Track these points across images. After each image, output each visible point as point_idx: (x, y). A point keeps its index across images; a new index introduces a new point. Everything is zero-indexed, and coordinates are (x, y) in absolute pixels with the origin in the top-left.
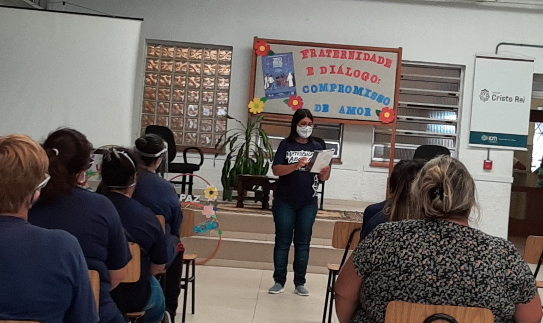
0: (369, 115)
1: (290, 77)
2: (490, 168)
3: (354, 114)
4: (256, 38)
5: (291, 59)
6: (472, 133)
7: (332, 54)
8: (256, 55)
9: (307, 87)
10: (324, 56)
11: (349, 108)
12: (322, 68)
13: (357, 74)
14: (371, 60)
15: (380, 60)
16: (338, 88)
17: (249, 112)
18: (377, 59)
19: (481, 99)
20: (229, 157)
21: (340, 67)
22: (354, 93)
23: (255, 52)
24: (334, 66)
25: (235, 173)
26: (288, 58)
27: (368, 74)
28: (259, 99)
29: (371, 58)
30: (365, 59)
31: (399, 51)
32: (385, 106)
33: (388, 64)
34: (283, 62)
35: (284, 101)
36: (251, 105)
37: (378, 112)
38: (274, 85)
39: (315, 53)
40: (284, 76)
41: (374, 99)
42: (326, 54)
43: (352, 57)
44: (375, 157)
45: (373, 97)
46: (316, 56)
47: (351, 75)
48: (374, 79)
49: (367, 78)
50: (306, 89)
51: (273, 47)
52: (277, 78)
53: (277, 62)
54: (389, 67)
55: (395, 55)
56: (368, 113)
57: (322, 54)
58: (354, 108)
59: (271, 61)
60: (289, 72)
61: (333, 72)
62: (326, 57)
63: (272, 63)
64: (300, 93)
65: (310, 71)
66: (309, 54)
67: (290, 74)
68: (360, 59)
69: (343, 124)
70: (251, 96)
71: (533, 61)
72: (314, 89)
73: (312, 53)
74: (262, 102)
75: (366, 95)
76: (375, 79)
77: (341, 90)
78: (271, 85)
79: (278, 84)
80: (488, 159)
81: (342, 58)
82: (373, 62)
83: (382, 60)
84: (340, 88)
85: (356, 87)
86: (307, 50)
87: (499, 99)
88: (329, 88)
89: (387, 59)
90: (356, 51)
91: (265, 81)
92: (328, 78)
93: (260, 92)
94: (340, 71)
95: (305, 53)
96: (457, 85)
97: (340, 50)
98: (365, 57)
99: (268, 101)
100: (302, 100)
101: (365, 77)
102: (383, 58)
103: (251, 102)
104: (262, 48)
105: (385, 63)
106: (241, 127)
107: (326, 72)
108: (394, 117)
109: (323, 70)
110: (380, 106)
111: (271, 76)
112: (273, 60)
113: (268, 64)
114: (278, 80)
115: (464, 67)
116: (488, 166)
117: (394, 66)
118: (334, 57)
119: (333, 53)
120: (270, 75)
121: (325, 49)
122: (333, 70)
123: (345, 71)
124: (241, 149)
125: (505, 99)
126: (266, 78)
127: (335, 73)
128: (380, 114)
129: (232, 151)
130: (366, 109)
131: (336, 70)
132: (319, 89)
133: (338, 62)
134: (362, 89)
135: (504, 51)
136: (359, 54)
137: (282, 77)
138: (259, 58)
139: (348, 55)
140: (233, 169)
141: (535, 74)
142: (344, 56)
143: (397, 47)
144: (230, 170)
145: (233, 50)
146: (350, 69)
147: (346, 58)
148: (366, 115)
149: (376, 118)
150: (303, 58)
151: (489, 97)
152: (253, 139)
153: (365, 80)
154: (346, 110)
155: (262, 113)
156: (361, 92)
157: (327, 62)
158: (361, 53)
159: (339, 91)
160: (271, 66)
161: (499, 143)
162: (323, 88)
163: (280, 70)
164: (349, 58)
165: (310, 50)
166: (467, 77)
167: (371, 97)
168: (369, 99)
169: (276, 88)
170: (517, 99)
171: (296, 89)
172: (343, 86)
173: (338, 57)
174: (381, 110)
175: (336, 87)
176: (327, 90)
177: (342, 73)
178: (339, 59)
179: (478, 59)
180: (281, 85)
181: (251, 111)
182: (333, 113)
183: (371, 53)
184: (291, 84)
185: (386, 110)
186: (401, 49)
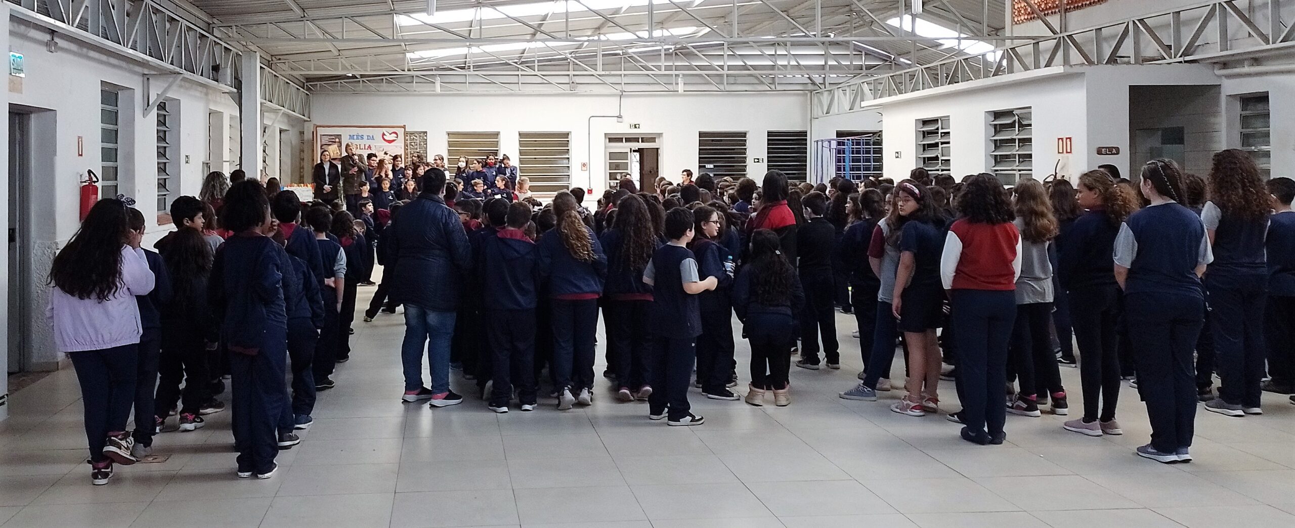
115: (570, 132)
166: (573, 139)
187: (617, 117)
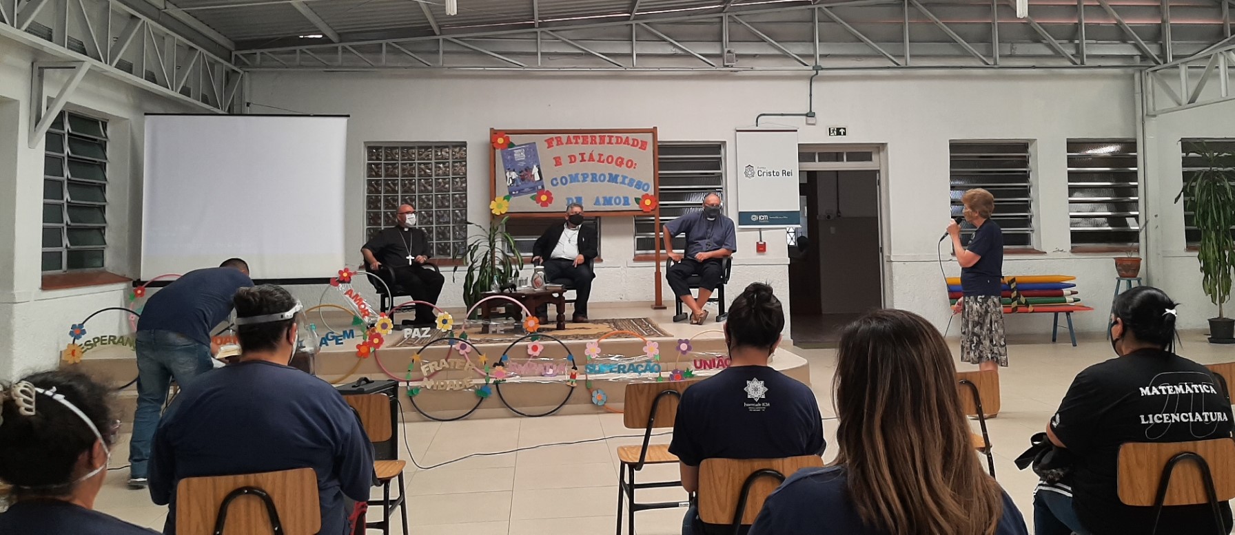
0: (628, 204)
1: (535, 170)
2: (764, 250)
3: (612, 205)
4: (492, 129)
5: (535, 150)
6: (740, 213)
7: (580, 141)
8: (494, 149)
9: (556, 179)
10: (571, 143)
11: (605, 198)
12: (570, 157)
13: (610, 160)
14: (624, 143)
15: (634, 142)
16: (590, 177)
17: (491, 213)
18: (631, 142)
19: (747, 176)
20: (471, 269)
21: (591, 155)
22: (609, 181)
23: (493, 146)
24: (584, 153)
25: (478, 288)
26: (531, 149)
27: (623, 159)
28: (502, 198)
29: (624, 141)
30: (617, 143)
31: (654, 131)
32: (645, 193)
33: (643, 145)
34: (525, 153)
35: (532, 197)
36: (493, 205)
37: (637, 200)
38: (519, 180)
39: (561, 142)
40: (528, 169)
41: (631, 186)
42: (574, 141)
43: (602, 142)
44: (638, 249)
45: (630, 184)
46: (562, 144)
47: (603, 162)
48: (629, 164)
49: (622, 163)
50: (555, 182)
51: (513, 138)
52: (520, 172)
53: (519, 155)
54: (645, 149)
55: (651, 135)
56: (626, 203)
57: (569, 142)
58: (611, 198)
59: (512, 154)
60: (533, 164)
61: (583, 160)
62: (573, 145)
63: (513, 156)
64: (548, 187)
65: (558, 161)
66: (555, 143)
67: (535, 166)
68: (612, 144)
69: (600, 217)
70: (492, 196)
71: (796, 131)
72: (564, 180)
73: (558, 141)
74: (506, 200)
75: (623, 183)
76: (631, 164)
77: (594, 179)
78: (514, 181)
79: (523, 179)
80: (761, 241)
81: (591, 143)
82: (626, 145)
83: (636, 143)
84: (593, 178)
85: (610, 175)
86: (552, 139)
87: (765, 174)
88: (580, 178)
89: (641, 141)
90: (607, 134)
91: (507, 177)
92: (579, 168)
93: (502, 190)
94: (591, 159)
95: (549, 142)
96: (717, 164)
97: (589, 135)
98: (617, 140)
99: (512, 199)
100: (551, 194)
101: (620, 162)
102: (637, 140)
103: (493, 202)
104: (501, 141)
105: (639, 146)
106: (485, 234)
107: (575, 160)
108: (656, 203)
109: (572, 159)
110: (639, 193)
111: (514, 171)
112: (514, 153)
113: (509, 157)
114: (522, 174)
115: (725, 142)
116: (761, 248)
117: (650, 148)
118: (582, 144)
119: (581, 139)
120: (512, 169)
121: (571, 135)
122: (583, 157)
123: (596, 157)
124: (485, 258)
125: (772, 174)
126: (508, 174)
127: (585, 161)
128: (640, 201)
129: (473, 263)
130: (624, 198)
131: (587, 157)
132: (569, 180)
133: (587, 149)
134: (617, 176)
135: (765, 123)
136: (610, 137)
137: (526, 170)
138: (498, 152)
139: (598, 140)
140: (476, 283)
141: (799, 145)
142: (593, 142)
143: (652, 127)
144: (473, 283)
145: (468, 146)
146: (602, 155)
147: (596, 143)
148: (624, 204)
149: (636, 207)
150: (548, 148)
151: (754, 173)
152: (499, 244)
153: (620, 166)
154: (601, 201)
155: (506, 213)
156: (617, 180)
157: (576, 149)
158: (613, 136)
159: (592, 181)
160: (513, 159)
161: (771, 222)
162: (574, 178)
163: (523, 164)
164: (600, 143)
165: (556, 138)
166: (729, 155)
167: (628, 184)
168: (626, 186)
169: (520, 183)
170: (784, 172)
171: (543, 183)
172: (595, 174)
173: (587, 143)
174: (640, 197)
175: (588, 177)
176: (579, 181)
177: (593, 160)
178: (589, 145)
179: (738, 133)
180: (526, 181)
181: (493, 212)
182: (588, 206)
183: (624, 136)
184: (537, 178)
185: (646, 197)
186: (655, 128)
187: (807, 115)
